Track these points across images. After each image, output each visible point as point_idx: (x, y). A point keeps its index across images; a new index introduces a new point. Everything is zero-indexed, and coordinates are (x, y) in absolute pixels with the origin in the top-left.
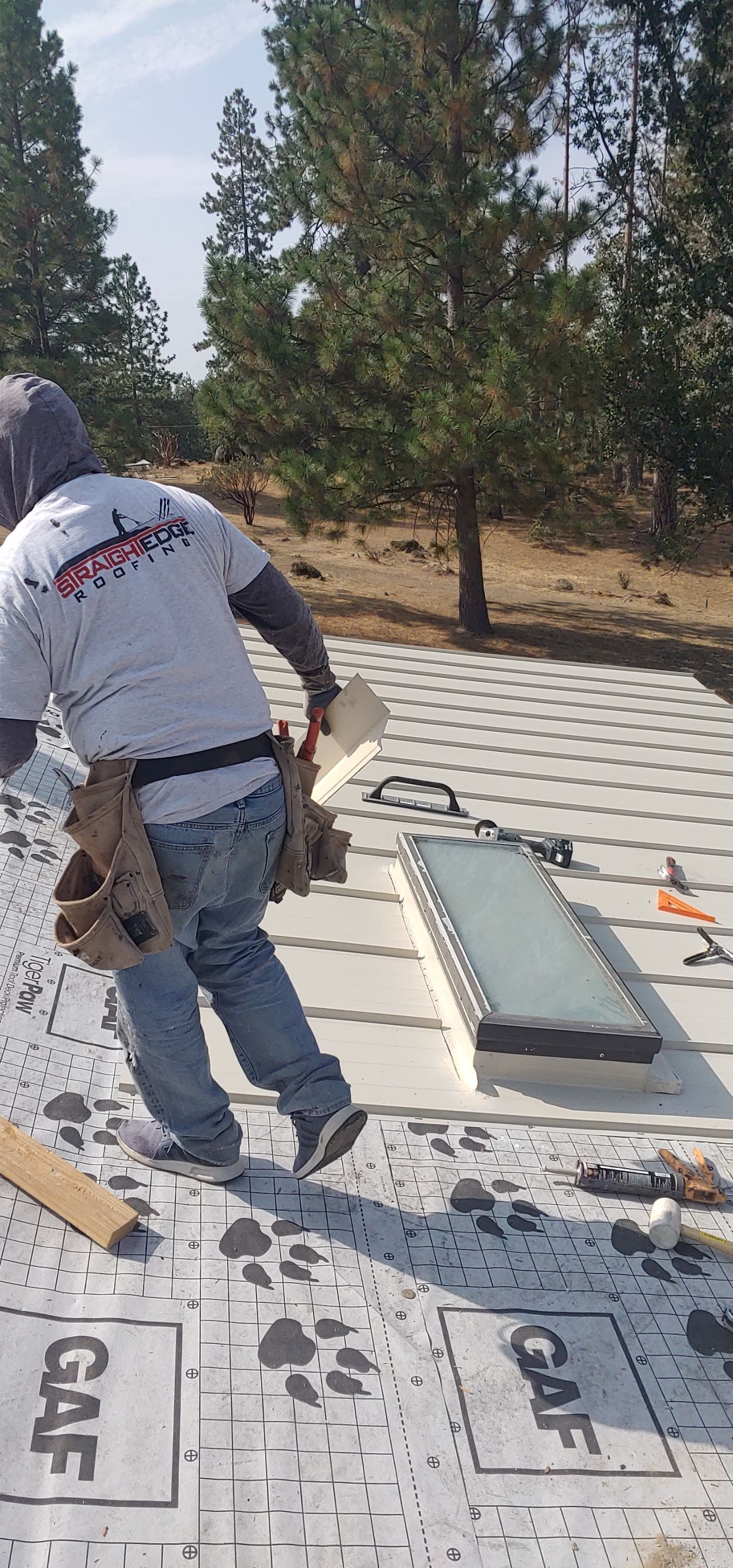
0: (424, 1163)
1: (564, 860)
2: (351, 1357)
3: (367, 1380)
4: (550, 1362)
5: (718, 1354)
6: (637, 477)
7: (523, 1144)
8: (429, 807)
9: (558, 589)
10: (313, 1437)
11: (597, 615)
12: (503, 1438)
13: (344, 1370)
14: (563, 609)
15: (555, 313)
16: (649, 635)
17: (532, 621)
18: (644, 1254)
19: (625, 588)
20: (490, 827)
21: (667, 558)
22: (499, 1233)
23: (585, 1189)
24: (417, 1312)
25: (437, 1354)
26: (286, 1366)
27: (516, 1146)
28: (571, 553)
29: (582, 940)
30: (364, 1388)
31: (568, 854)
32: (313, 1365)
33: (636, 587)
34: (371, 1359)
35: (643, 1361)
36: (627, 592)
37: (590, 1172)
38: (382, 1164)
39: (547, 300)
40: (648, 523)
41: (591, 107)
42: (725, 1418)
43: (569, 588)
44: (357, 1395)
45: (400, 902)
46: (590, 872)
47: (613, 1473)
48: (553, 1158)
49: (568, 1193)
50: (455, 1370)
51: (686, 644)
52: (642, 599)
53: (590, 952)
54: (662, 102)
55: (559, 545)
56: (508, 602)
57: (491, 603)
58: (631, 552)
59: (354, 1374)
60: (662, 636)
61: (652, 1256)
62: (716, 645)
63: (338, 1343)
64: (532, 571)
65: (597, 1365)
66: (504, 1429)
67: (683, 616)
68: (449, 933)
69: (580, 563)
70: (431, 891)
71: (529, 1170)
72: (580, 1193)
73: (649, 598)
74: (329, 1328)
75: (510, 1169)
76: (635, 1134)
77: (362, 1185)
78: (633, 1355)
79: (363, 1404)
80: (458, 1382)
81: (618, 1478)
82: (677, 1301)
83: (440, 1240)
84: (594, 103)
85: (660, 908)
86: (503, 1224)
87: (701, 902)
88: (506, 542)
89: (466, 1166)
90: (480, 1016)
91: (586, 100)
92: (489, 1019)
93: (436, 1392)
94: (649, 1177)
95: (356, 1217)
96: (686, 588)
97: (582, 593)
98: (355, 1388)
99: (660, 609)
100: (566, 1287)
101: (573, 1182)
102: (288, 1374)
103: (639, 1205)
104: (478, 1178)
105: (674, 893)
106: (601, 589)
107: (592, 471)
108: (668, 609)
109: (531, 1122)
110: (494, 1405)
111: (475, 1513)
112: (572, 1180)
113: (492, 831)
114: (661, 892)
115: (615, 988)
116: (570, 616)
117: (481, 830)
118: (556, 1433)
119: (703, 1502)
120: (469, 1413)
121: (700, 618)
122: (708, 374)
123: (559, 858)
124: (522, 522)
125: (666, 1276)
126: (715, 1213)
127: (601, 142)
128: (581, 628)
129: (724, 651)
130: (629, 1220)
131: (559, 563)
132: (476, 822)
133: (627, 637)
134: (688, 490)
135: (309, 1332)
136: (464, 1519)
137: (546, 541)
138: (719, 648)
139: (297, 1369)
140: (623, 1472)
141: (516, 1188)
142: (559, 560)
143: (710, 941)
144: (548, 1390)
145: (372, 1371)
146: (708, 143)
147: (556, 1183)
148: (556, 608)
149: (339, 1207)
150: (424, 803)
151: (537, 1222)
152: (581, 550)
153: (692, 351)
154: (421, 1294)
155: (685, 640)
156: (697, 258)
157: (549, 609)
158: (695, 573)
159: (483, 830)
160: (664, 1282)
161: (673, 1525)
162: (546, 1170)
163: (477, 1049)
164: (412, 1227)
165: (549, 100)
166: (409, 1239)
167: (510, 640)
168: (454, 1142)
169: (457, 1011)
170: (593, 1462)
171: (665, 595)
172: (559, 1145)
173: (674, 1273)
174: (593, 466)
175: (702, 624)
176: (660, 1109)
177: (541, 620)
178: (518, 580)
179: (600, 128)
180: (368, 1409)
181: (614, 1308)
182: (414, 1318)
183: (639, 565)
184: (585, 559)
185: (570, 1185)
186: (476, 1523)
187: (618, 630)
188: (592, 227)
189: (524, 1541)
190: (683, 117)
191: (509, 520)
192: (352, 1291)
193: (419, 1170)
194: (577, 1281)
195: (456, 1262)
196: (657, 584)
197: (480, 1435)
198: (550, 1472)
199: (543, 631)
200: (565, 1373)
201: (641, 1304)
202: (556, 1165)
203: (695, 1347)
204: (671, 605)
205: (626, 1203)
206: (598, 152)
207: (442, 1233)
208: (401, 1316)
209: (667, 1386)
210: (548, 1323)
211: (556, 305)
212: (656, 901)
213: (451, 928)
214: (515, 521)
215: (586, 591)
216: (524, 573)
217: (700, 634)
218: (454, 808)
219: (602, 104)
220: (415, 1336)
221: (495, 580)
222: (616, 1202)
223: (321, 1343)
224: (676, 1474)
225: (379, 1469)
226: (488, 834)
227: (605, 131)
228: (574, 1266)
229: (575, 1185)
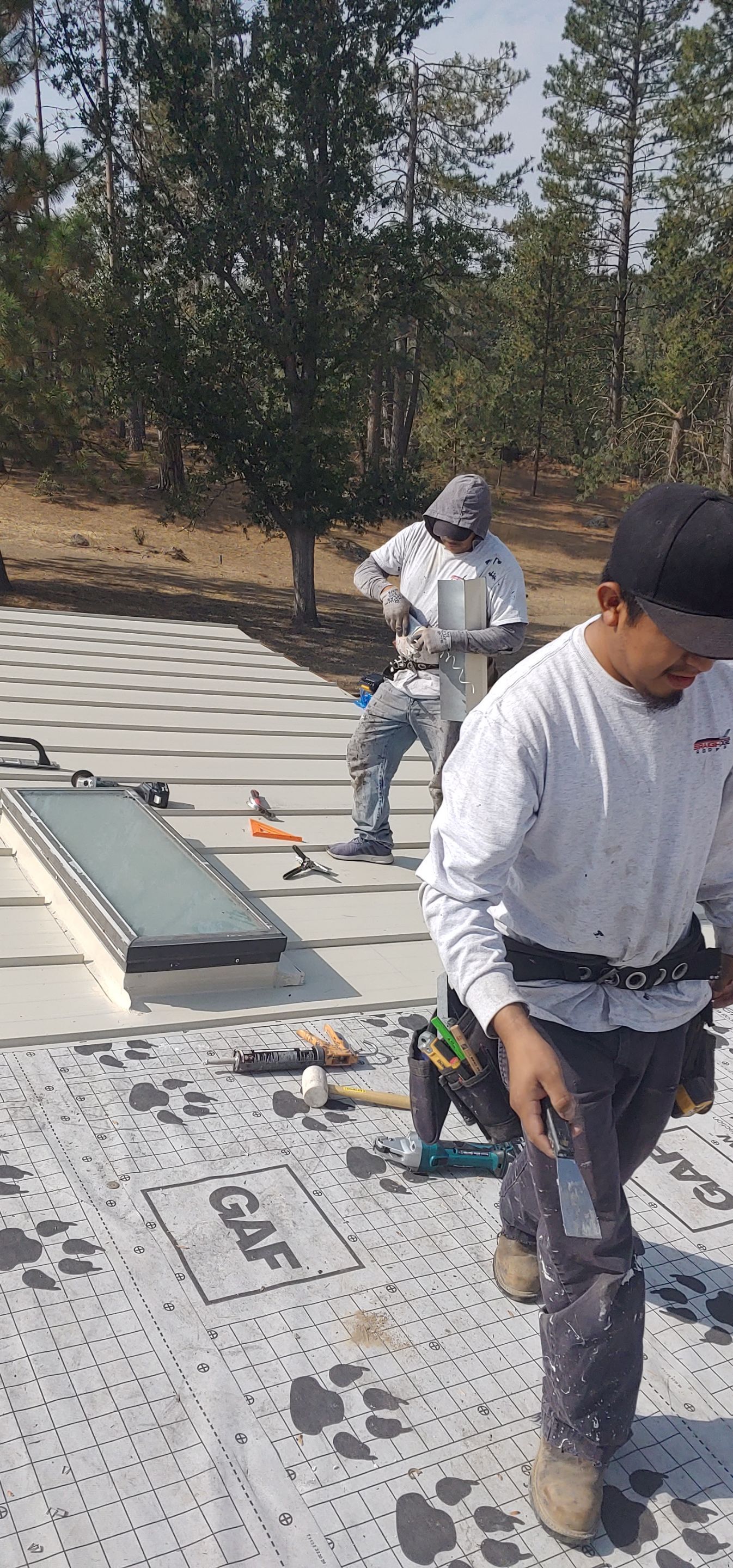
0: (97, 1078)
1: (162, 801)
2: (73, 1246)
3: (96, 1259)
4: (245, 1210)
5: (374, 1176)
6: (140, 433)
7: (182, 1046)
8: (18, 762)
9: (73, 544)
10: (61, 1313)
11: (117, 571)
12: (222, 1275)
13: (73, 1257)
14: (82, 565)
15: (53, 260)
16: (170, 590)
17: (52, 578)
18: (302, 1115)
19: (141, 544)
20: (87, 777)
21: (182, 514)
22: (179, 1121)
23: (243, 1073)
24: (124, 1198)
25: (151, 1226)
26: (19, 1266)
27: (176, 1049)
28: (82, 508)
29: (202, 866)
30: (95, 1266)
31: (165, 795)
32: (43, 1259)
33: (151, 543)
34: (94, 1242)
35: (319, 1193)
36: (143, 549)
37: (247, 1057)
38: (59, 1085)
39: (41, 247)
40: (156, 479)
41: (67, 50)
42: (388, 1220)
43: (85, 544)
44: (90, 1273)
45: (13, 856)
46: (186, 810)
47: (314, 1278)
48: (210, 1053)
49: (229, 1079)
50: (169, 1235)
51: (206, 598)
52: (159, 555)
53: (211, 875)
54: (138, 54)
55: (67, 499)
56: (23, 558)
57: (6, 559)
58: (143, 508)
59: (84, 1258)
60: (183, 591)
61: (309, 1114)
62: (235, 600)
63: (61, 1237)
64: (44, 527)
65: (284, 1205)
66: (220, 1269)
67: (200, 572)
68: (79, 875)
69: (94, 518)
70: (51, 840)
71: (192, 1067)
72: (239, 1077)
73: (166, 553)
74: (48, 1228)
75: (176, 1069)
76: (274, 1023)
77: (46, 1106)
78: (310, 1191)
79: (96, 1278)
80: (174, 1243)
81: (317, 1281)
82: (336, 1144)
83: (129, 1138)
84: (70, 46)
85: (255, 835)
86: (181, 1114)
87: (287, 825)
88: (13, 496)
89: (136, 1073)
90: (128, 942)
91: (62, 41)
92: (137, 943)
93: (159, 1255)
94: (295, 1053)
95: (48, 1132)
96: (199, 544)
97: (99, 549)
98: (87, 1268)
99: (178, 564)
100: (245, 1152)
101: (232, 1070)
102: (23, 1272)
103: (289, 1078)
104: (149, 1081)
105: (263, 820)
106: (119, 545)
107: (97, 425)
108: (185, 565)
109: (185, 1027)
110: (208, 1253)
111: (213, 1334)
112: (231, 1068)
113: (89, 780)
114: (252, 821)
115: (240, 903)
116: (90, 572)
117: (79, 780)
118: (263, 1261)
119: (385, 1280)
120: (189, 1263)
121: (217, 574)
122: (208, 334)
123: (157, 800)
124: (27, 475)
125: (323, 1127)
126: (351, 1073)
127: (81, 87)
128: (102, 584)
129: (244, 605)
130: (284, 1091)
131: (71, 518)
132: (72, 774)
133: (150, 592)
134: (198, 447)
135: (33, 1235)
136: (206, 1341)
137: (55, 496)
138: (237, 602)
139: (29, 1266)
140: (321, 1275)
141: (185, 1083)
142: (71, 515)
143: (304, 857)
144: (249, 1232)
145: (97, 1251)
146: (188, 105)
147: (218, 1073)
148: (75, 565)
149: (30, 1127)
150: (12, 760)
151: (209, 1107)
152: (92, 505)
153: (190, 311)
154: (125, 1183)
155: (206, 595)
156: (189, 220)
157: (67, 565)
158: (207, 530)
159: (80, 781)
160: (322, 1132)
161: (365, 1302)
162: (208, 1063)
163: (128, 972)
164: (101, 1131)
165: (24, 35)
166: (101, 1141)
167: (32, 597)
168: (121, 1056)
169: (99, 943)
170: (297, 1274)
171: (181, 551)
172: (213, 1043)
173: (328, 1124)
174: (97, 421)
175: (220, 579)
176: (290, 999)
177: (61, 576)
178: (30, 535)
179: (79, 74)
180: (101, 1281)
181: (289, 1160)
182: (123, 1204)
183: (155, 521)
184: (97, 514)
185: (229, 1072)
186: (216, 1341)
187: (141, 586)
188: (79, 174)
189: (257, 1343)
190: (162, 75)
191: (14, 473)
192: (62, 1194)
193: (95, 1084)
194: (253, 1146)
195: (148, 1152)
196: (172, 540)
197: (202, 1277)
198: (265, 1289)
199: (64, 587)
200: (260, 1216)
201: (308, 1153)
202: (214, 1058)
203: (356, 1174)
204: (188, 561)
205: (279, 1078)
206: (79, 98)
207: (131, 1132)
208: (112, 1203)
209: (342, 1207)
210: (238, 1182)
211: (52, 254)
212: (249, 829)
213: (80, 870)
214: (20, 474)
215: (102, 546)
216: (36, 528)
217: (219, 589)
218: (44, 762)
219: (78, 47)
220: (128, 1217)
221: (5, 535)
222: (270, 1079)
223: (45, 1240)
224: (361, 1266)
225: (124, 1323)
226: (86, 783)
227: (84, 77)
228: (248, 1135)
229: (234, 1072)
